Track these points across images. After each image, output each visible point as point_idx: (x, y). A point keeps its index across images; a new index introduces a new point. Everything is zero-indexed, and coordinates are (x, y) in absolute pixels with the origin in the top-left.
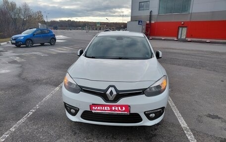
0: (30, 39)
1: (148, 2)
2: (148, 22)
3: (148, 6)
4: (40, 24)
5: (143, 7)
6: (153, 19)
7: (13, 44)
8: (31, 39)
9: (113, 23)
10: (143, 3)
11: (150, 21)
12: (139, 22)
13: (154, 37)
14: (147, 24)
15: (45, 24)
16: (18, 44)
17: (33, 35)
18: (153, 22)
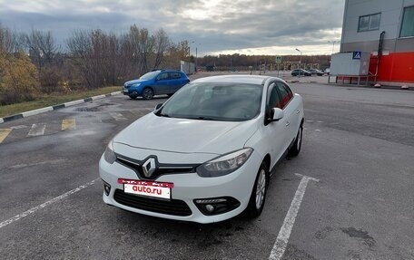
0: (149, 87)
1: (378, 15)
2: (376, 54)
3: (376, 24)
4: (182, 62)
5: (366, 24)
6: (386, 46)
7: (125, 93)
8: (153, 87)
9: (317, 57)
10: (367, 19)
11: (380, 51)
12: (355, 53)
13: (386, 83)
14: (373, 58)
15: (193, 62)
16: (134, 95)
17: (156, 80)
18: (385, 53)
